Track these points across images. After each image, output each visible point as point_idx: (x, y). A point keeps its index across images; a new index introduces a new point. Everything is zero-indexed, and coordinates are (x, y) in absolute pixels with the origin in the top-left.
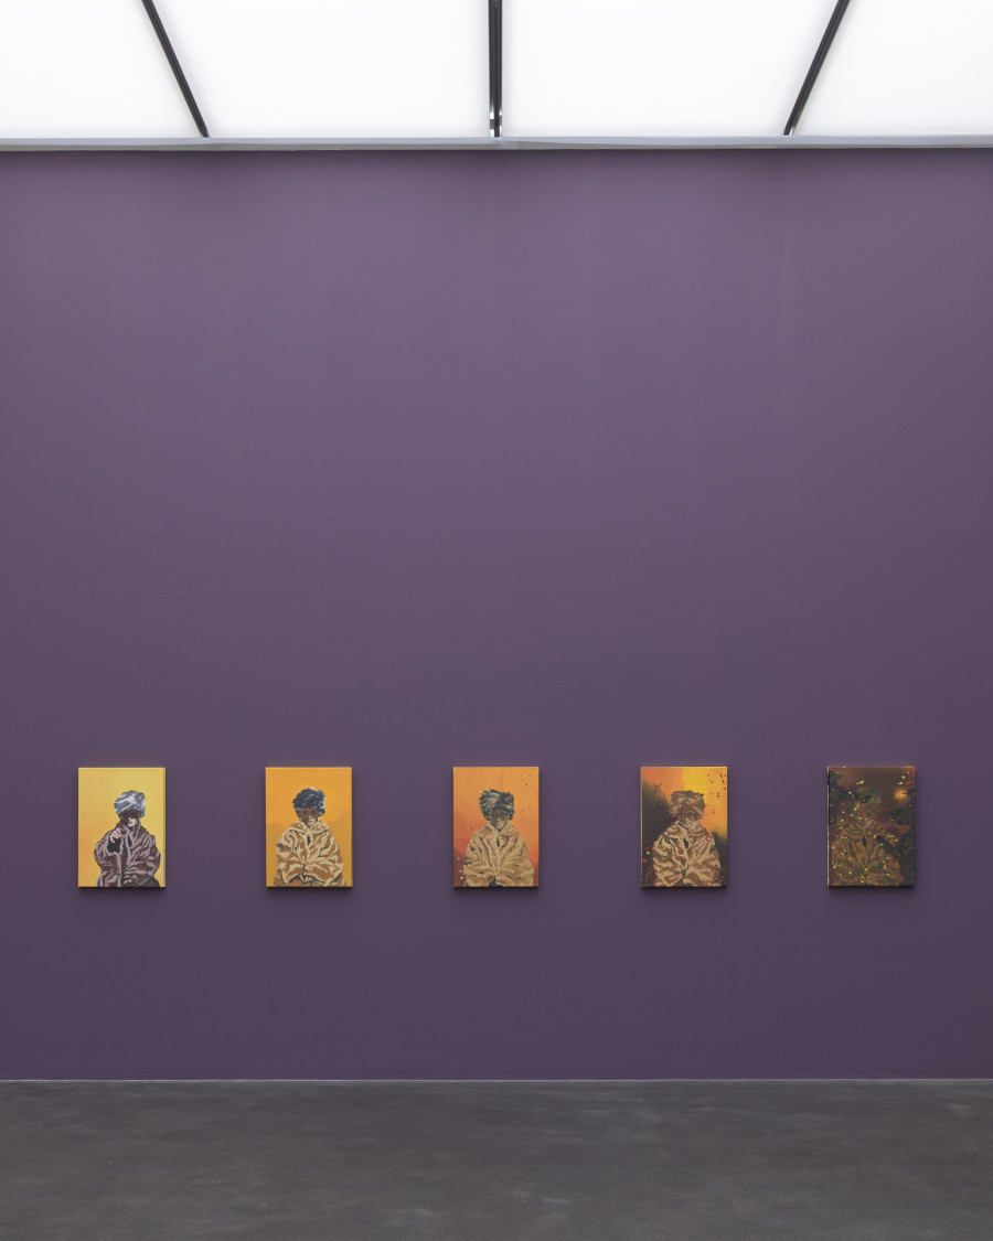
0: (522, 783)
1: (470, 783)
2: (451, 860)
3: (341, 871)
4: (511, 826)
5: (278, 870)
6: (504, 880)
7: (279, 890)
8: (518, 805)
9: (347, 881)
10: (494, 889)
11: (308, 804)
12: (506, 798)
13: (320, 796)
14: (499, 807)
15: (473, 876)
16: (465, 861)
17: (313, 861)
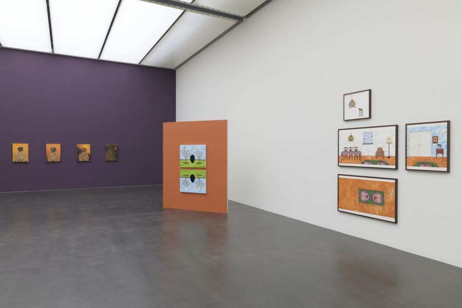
0: (58, 147)
1: (49, 146)
2: (46, 157)
3: (27, 160)
4: (56, 153)
5: (15, 159)
6: (54, 160)
7: (15, 162)
8: (57, 150)
9: (28, 161)
10: (53, 162)
11: (20, 149)
12: (55, 149)
13: (23, 148)
14: (54, 150)
15: (49, 160)
16: (48, 158)
17: (21, 158)
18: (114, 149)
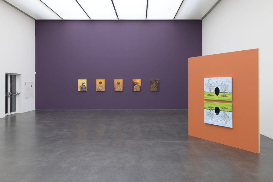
0: (121, 81)
1: (116, 81)
2: (114, 88)
3: (104, 89)
4: (120, 85)
5: (97, 89)
6: (119, 90)
7: (98, 91)
8: (121, 83)
9: (104, 90)
10: (118, 91)
11: (100, 83)
12: (119, 82)
13: (101, 82)
14: (119, 83)
15: (116, 90)
16: (115, 88)
17: (101, 88)
18: (156, 82)
